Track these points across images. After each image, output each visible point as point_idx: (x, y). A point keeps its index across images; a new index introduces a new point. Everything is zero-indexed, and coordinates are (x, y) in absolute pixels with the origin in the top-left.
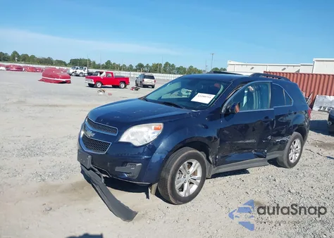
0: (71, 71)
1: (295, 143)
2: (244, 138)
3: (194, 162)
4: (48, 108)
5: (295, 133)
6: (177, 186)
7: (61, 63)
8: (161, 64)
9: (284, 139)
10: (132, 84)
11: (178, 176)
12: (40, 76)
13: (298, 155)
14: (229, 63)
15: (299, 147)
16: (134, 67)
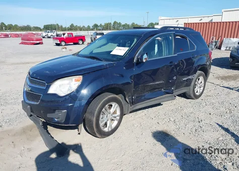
0: (44, 34)
1: (199, 79)
2: (154, 81)
3: (113, 104)
4: (21, 65)
5: (199, 72)
6: (101, 124)
7: (37, 29)
8: (111, 23)
9: (190, 77)
10: (88, 40)
11: (101, 116)
12: (19, 40)
13: (202, 88)
14: (160, 18)
15: (203, 82)
16: (91, 27)
